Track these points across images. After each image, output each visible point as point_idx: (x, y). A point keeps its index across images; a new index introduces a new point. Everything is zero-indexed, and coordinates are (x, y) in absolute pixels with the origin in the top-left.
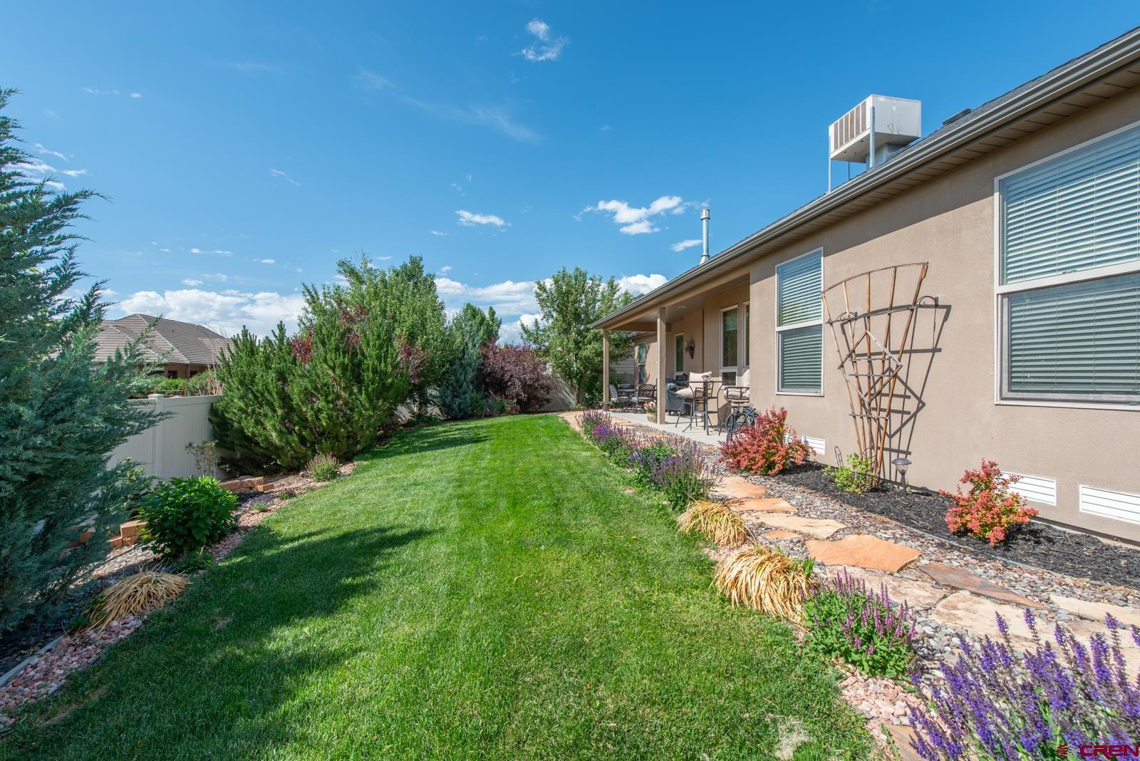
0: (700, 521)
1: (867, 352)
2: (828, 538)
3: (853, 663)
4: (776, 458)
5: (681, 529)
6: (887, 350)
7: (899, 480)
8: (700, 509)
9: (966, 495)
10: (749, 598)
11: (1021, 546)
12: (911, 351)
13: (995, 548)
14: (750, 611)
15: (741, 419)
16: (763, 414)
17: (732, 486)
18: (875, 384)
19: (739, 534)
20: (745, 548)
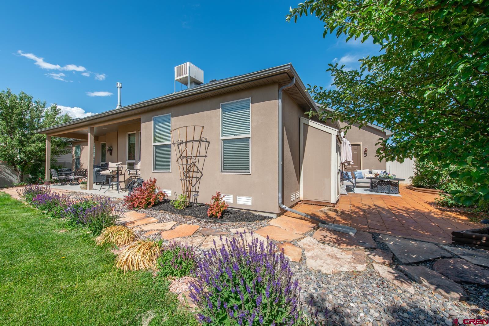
0: (110, 237)
1: (185, 156)
2: (170, 229)
3: (175, 275)
4: (151, 200)
5: (98, 244)
6: (192, 156)
7: (195, 202)
8: (110, 231)
9: (212, 204)
10: (133, 266)
11: (225, 216)
12: (199, 156)
13: (219, 219)
14: (133, 272)
15: (136, 184)
16: (146, 181)
17: (129, 216)
18: (188, 168)
19: (131, 238)
20: (133, 244)
